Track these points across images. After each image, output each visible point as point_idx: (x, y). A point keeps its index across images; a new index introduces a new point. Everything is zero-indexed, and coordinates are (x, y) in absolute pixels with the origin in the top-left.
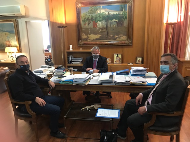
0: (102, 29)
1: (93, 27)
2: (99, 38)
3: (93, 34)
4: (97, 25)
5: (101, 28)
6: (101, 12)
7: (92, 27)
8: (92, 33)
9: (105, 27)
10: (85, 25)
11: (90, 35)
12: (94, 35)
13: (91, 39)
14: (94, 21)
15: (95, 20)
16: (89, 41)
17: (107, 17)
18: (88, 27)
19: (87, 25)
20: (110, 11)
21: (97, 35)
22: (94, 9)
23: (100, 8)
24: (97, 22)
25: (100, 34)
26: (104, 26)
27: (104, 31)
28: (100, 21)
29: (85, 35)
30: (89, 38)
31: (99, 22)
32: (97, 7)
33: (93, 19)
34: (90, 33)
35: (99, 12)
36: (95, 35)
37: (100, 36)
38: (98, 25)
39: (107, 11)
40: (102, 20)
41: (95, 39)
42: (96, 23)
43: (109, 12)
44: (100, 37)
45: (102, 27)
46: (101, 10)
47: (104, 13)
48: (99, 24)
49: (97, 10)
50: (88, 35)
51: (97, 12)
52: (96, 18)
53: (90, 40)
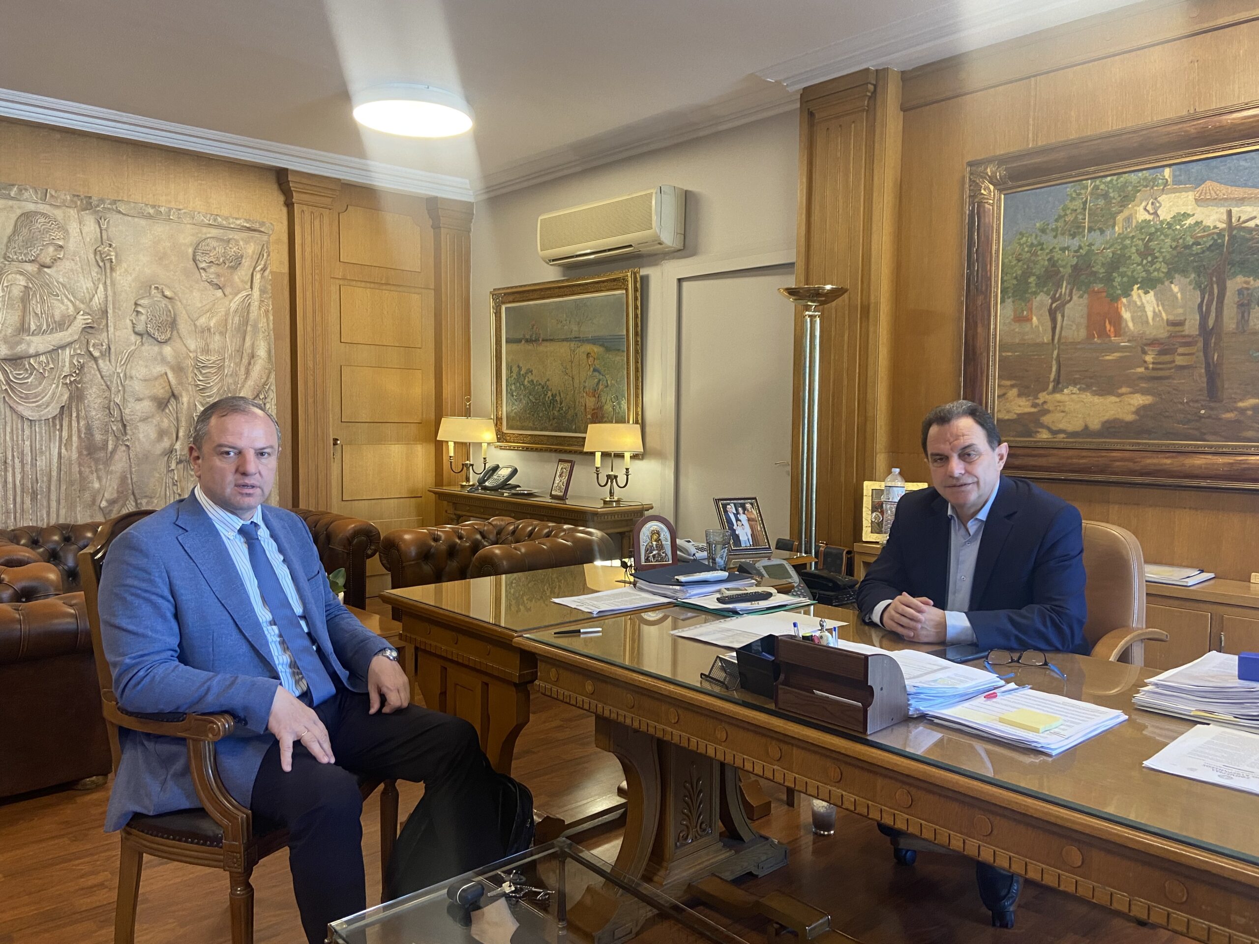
0: (1165, 348)
1: (1090, 336)
2: (1130, 418)
3: (1087, 388)
4: (1117, 320)
5: (1153, 342)
6: (1165, 214)
7: (1083, 333)
8: (1075, 383)
9: (1192, 327)
10: (1021, 319)
11: (1058, 396)
12: (1087, 397)
13: (1062, 426)
14: (1098, 287)
15: (1108, 280)
16: (1044, 435)
17: (1216, 246)
18: (1047, 338)
19: (1038, 322)
20: (1242, 201)
21: (1113, 399)
22: (1105, 196)
23: (1150, 183)
24: (1127, 293)
25: (1144, 392)
26: (1180, 324)
27: (1180, 361)
28: (1148, 284)
29: (1014, 392)
30: (1046, 419)
31: (1136, 292)
32: (1133, 177)
33: (1095, 274)
34: (1057, 381)
35: (1142, 216)
36: (1095, 393)
37: (1139, 400)
38: (1126, 315)
39: (1216, 201)
40: (1170, 276)
41: (1095, 424)
42: (1115, 299)
43: (1235, 210)
44: (1142, 411)
45: (1162, 333)
46: (1163, 198)
47: (1190, 221)
48: (1142, 308)
49: (1126, 199)
50: (1043, 397)
51: (1128, 219)
52: (1116, 263)
53: (1055, 433)
